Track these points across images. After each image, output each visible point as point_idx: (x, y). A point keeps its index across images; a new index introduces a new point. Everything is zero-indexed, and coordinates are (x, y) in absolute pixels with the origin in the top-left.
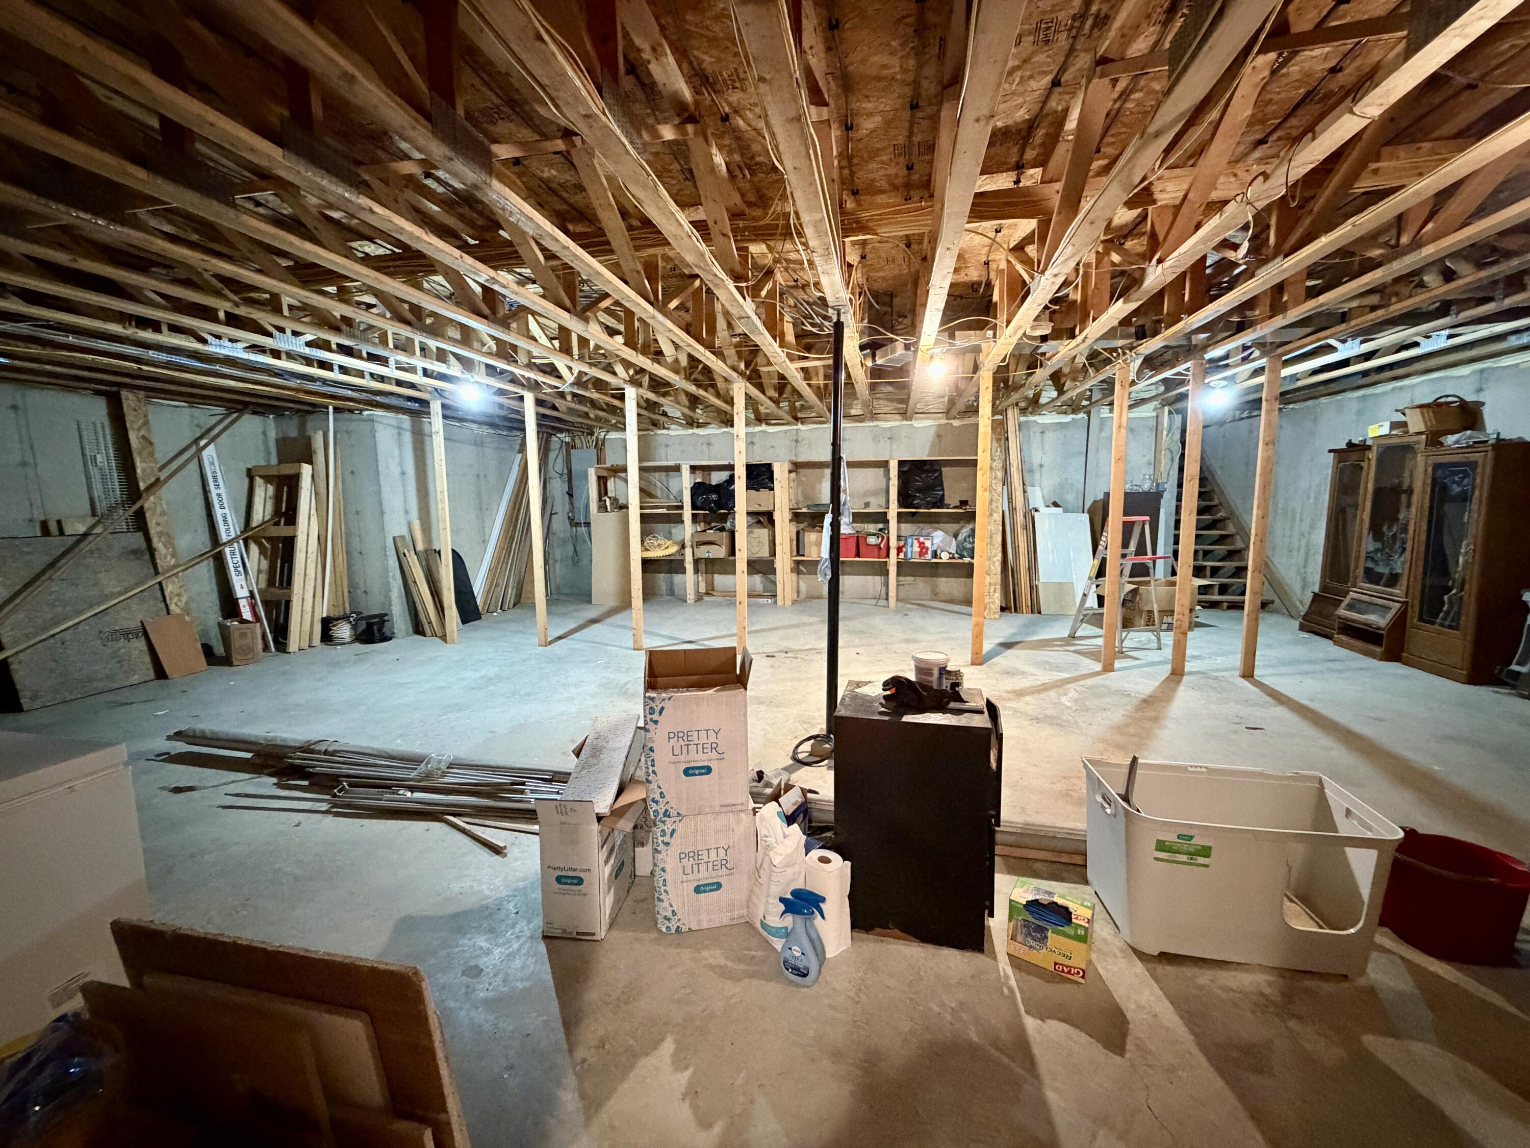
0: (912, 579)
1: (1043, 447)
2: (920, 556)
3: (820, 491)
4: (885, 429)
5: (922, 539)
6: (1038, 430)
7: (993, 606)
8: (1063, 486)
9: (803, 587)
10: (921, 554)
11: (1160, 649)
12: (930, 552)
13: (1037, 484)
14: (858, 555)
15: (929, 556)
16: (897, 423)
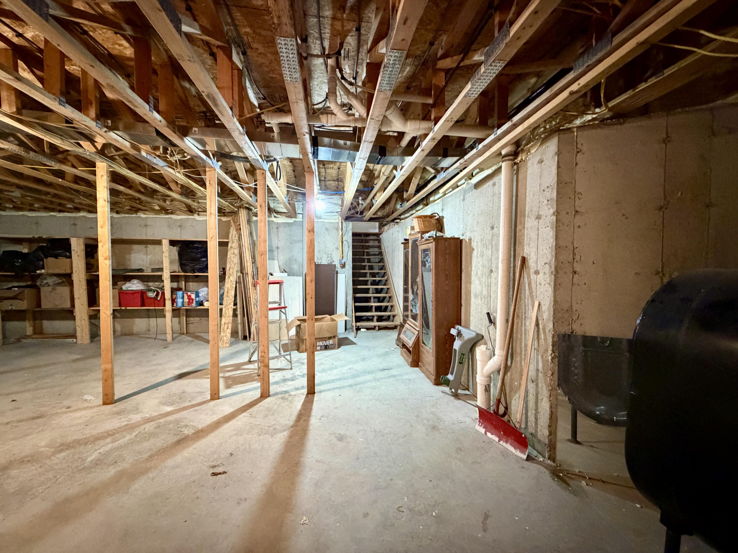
0: (198, 319)
1: (278, 237)
2: (188, 305)
3: (130, 260)
4: (176, 220)
5: (189, 293)
6: (275, 227)
7: (225, 338)
8: (290, 261)
9: (118, 327)
10: (189, 303)
11: (291, 369)
12: (194, 302)
13: (276, 258)
14: (143, 305)
15: (194, 304)
16: (186, 217)
